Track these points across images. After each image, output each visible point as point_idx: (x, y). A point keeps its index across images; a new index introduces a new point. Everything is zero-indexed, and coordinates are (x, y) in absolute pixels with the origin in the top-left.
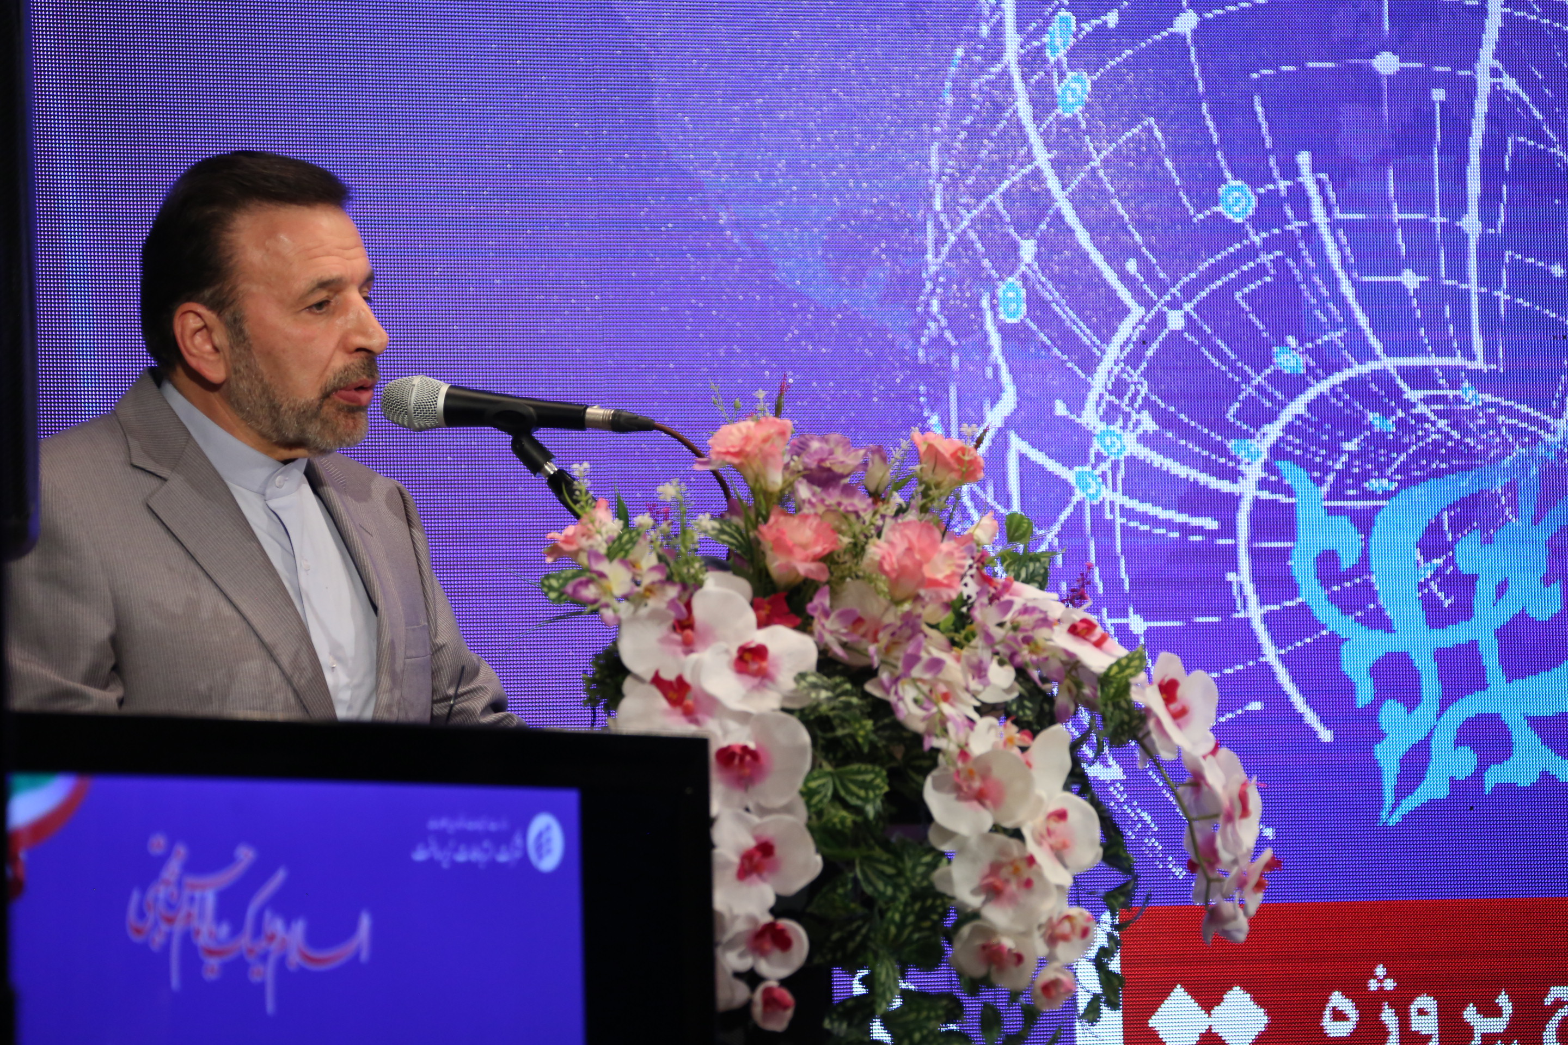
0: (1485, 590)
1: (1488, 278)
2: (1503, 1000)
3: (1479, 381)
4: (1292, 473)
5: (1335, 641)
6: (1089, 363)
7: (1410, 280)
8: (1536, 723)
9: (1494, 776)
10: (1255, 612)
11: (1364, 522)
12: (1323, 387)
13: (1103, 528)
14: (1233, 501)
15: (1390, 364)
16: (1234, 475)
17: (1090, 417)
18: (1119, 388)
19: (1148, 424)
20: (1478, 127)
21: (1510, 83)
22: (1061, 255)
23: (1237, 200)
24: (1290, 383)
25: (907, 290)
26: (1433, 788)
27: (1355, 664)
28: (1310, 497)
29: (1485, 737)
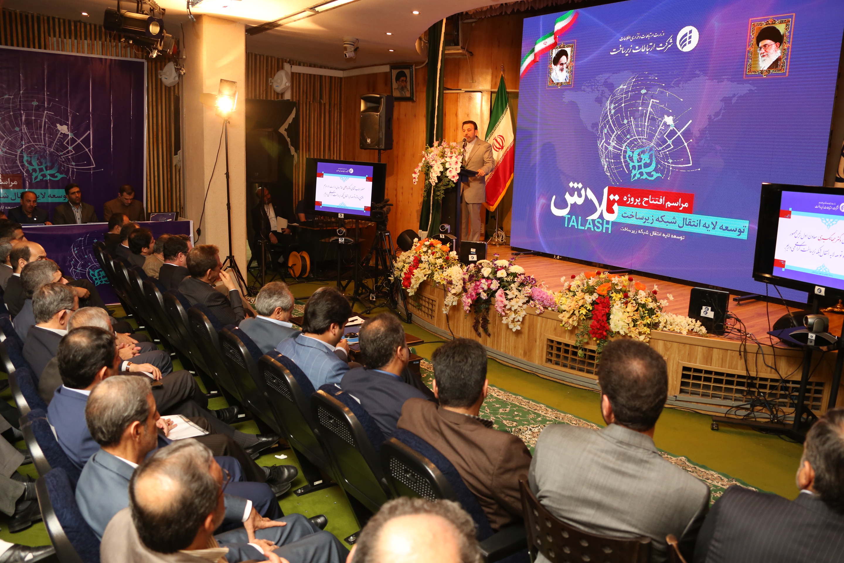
0: (643, 159)
1: (647, 129)
2: (639, 199)
3: (645, 139)
4: (627, 147)
6: (611, 136)
7: (640, 129)
9: (641, 178)
10: (622, 160)
11: (633, 152)
12: (631, 139)
13: (611, 152)
14: (622, 150)
15: (637, 137)
16: (622, 147)
17: (611, 142)
18: (614, 139)
19: (616, 142)
20: (648, 114)
21: (651, 110)
22: (610, 127)
23: (625, 121)
24: (628, 139)
25: (597, 130)
26: (636, 178)
27: (631, 166)
28: (628, 150)
29: (641, 174)
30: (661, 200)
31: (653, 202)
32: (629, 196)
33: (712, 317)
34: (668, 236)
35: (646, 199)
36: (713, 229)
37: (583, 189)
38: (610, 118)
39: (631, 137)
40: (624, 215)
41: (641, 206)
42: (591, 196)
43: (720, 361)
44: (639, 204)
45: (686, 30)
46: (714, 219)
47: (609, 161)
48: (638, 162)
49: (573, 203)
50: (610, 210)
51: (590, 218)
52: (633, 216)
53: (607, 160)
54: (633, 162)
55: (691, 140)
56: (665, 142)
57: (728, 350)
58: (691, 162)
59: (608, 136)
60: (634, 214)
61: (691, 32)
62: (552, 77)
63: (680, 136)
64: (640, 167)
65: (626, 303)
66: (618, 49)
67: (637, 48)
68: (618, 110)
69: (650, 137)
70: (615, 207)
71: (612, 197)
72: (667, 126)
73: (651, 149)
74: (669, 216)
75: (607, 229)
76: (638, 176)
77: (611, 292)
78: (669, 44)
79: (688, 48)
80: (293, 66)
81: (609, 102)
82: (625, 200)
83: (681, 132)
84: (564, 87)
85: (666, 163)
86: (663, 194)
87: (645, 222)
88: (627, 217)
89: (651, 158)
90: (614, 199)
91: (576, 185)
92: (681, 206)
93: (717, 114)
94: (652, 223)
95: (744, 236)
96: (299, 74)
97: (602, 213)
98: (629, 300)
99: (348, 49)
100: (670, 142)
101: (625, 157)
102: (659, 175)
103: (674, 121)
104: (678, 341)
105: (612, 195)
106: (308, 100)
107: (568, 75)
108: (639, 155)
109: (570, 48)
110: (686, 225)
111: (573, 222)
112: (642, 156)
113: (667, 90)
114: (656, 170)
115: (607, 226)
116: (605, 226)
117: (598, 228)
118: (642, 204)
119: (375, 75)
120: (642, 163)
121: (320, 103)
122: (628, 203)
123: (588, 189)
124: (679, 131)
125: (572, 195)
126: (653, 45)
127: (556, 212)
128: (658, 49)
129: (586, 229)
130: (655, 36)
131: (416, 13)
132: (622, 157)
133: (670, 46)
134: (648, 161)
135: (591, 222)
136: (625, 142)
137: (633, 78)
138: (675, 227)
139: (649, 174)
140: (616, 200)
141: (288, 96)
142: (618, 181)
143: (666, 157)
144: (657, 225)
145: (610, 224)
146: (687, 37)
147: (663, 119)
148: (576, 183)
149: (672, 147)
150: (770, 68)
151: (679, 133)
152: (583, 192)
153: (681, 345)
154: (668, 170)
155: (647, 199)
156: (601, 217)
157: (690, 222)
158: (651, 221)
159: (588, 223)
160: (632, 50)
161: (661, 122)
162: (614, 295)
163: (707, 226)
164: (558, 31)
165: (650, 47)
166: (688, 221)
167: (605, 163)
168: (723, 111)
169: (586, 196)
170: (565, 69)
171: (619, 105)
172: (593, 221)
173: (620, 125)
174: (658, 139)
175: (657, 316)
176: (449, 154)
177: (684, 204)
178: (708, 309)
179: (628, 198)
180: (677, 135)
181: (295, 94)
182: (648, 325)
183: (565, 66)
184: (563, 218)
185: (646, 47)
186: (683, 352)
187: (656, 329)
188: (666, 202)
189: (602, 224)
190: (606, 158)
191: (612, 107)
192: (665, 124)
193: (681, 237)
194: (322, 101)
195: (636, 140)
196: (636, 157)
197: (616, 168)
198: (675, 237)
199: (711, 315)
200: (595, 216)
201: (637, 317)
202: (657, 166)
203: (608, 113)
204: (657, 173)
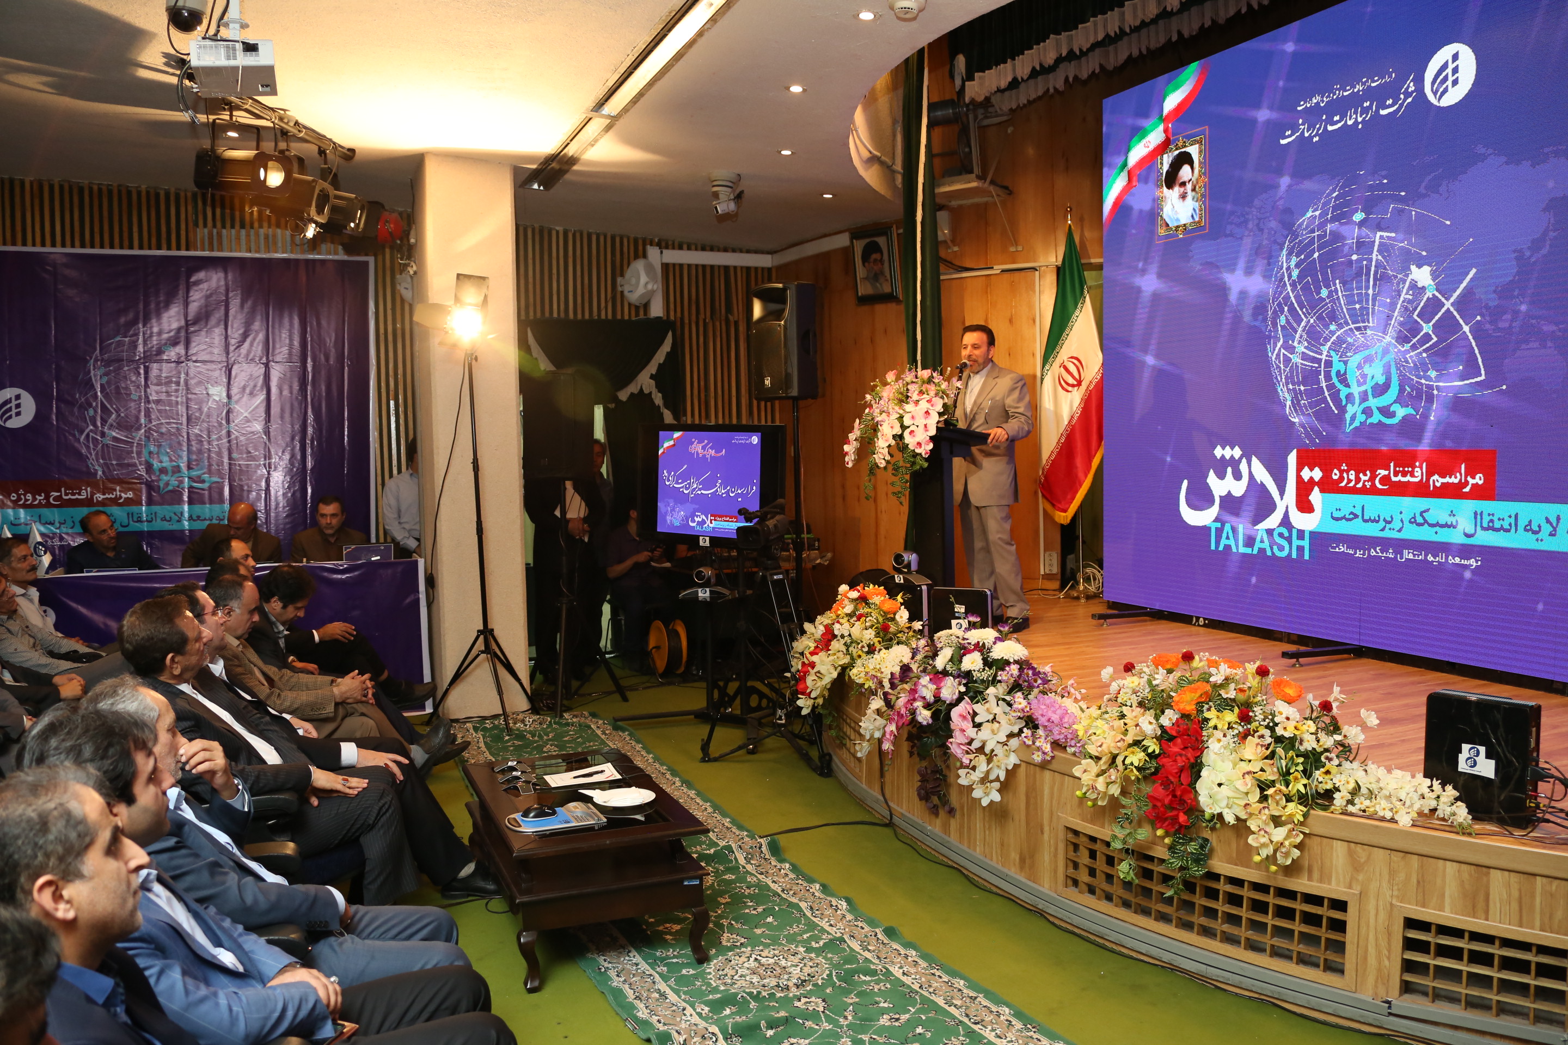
0: (1369, 377)
1: (1374, 305)
2: (1368, 473)
3: (1371, 328)
4: (1333, 353)
5: (1339, 390)
6: (1296, 332)
7: (1358, 306)
8: (1378, 408)
10: (1324, 384)
11: (1346, 363)
12: (1339, 333)
13: (1297, 366)
14: (1321, 360)
15: (1352, 326)
16: (1321, 354)
17: (1296, 344)
18: (1301, 337)
19: (1306, 344)
20: (1373, 269)
21: (1380, 257)
22: (1292, 310)
23: (1324, 293)
24: (1333, 333)
25: (1265, 320)
26: (1357, 424)
27: (1343, 396)
28: (1335, 358)
29: (1368, 412)
30: (1418, 472)
31: (1400, 478)
32: (1344, 467)
33: (1492, 776)
34: (1441, 558)
35: (1383, 472)
36: (1551, 535)
37: (1244, 460)
38: (1289, 288)
39: (1340, 327)
40: (1337, 514)
41: (1373, 491)
42: (1262, 474)
43: (1515, 905)
44: (1368, 485)
45: (1444, 55)
46: (1551, 509)
47: (1294, 390)
48: (1359, 384)
49: (1224, 494)
50: (1305, 506)
51: (1262, 527)
52: (1356, 516)
53: (1291, 386)
54: (1348, 386)
55: (1479, 318)
56: (1415, 329)
57: (1535, 875)
58: (1483, 372)
59: (1289, 332)
60: (1358, 511)
61: (1455, 57)
62: (1165, 216)
63: (1452, 309)
65: (1244, 736)
66: (1295, 129)
67: (1337, 118)
68: (1307, 269)
69: (1382, 324)
70: (1316, 496)
71: (1306, 474)
72: (1417, 290)
73: (1386, 351)
74: (1439, 509)
75: (1300, 549)
76: (1361, 418)
77: (1206, 706)
78: (1408, 95)
79: (1453, 96)
80: (665, 251)
81: (1284, 252)
82: (1335, 477)
83: (1452, 300)
84: (1192, 233)
85: (1423, 381)
86: (1422, 457)
87: (1383, 530)
88: (1344, 518)
89: (1386, 371)
90: (1312, 479)
91: (1228, 452)
92: (1467, 483)
93: (1536, 245)
94: (1400, 531)
96: (681, 265)
97: (1286, 515)
98: (1253, 726)
99: (721, 196)
100: (1427, 328)
101: (1328, 377)
102: (1410, 411)
103: (1434, 275)
104: (1383, 843)
105: (1306, 468)
106: (702, 316)
107: (1197, 205)
108: (1359, 367)
109: (1197, 146)
110: (1483, 529)
111: (1228, 538)
112: (1367, 369)
113: (1413, 205)
114: (1401, 400)
115: (1301, 543)
116: (1296, 542)
117: (1281, 548)
118: (1373, 485)
119: (826, 256)
120: (1368, 387)
121: (727, 321)
122: (1343, 484)
123: (1254, 459)
124: (1447, 299)
125: (1221, 476)
126: (1370, 107)
127: (1193, 517)
128: (1383, 112)
129: (1255, 552)
130: (1373, 85)
131: (796, 89)
132: (1322, 377)
133: (1410, 100)
134: (1382, 380)
135: (1266, 537)
136: (1326, 340)
137: (1334, 190)
138: (1456, 537)
139: (1385, 411)
140: (1317, 479)
141: (657, 310)
142: (1318, 434)
143: (1421, 367)
144: (1412, 533)
145: (1307, 536)
146: (1450, 68)
147: (1407, 276)
148: (1228, 448)
149: (1435, 339)
151: (1448, 305)
152: (1243, 466)
153: (1396, 857)
154: (1430, 396)
155: (1386, 473)
156: (1286, 522)
157: (1492, 521)
159: (1258, 539)
160: (1325, 127)
161: (1404, 281)
162: (1212, 714)
163: (1536, 528)
164: (1170, 113)
165: (1365, 111)
166: (1486, 519)
167: (1287, 395)
168: (1551, 235)
169: (1251, 476)
170: (1190, 194)
171: (1307, 257)
172: (1270, 532)
173: (1313, 304)
174: (1401, 324)
175: (1328, 772)
176: (915, 397)
177: (1473, 478)
178: (1478, 754)
179: (1341, 472)
180: (1443, 310)
181: (672, 306)
182: (1303, 799)
183: (1189, 186)
184: (1206, 529)
185: (1356, 113)
186: (1402, 876)
187: (1325, 808)
188: (1429, 474)
189: (1289, 539)
190: (1287, 384)
191: (1293, 264)
192: (1414, 286)
193: (1472, 562)
194: (731, 317)
195: (1350, 333)
196: (1352, 374)
197: (1312, 405)
198: (1457, 560)
199: (1486, 768)
200: (1273, 521)
201: (1270, 775)
202: (1402, 390)
203: (1286, 279)
204: (1405, 405)
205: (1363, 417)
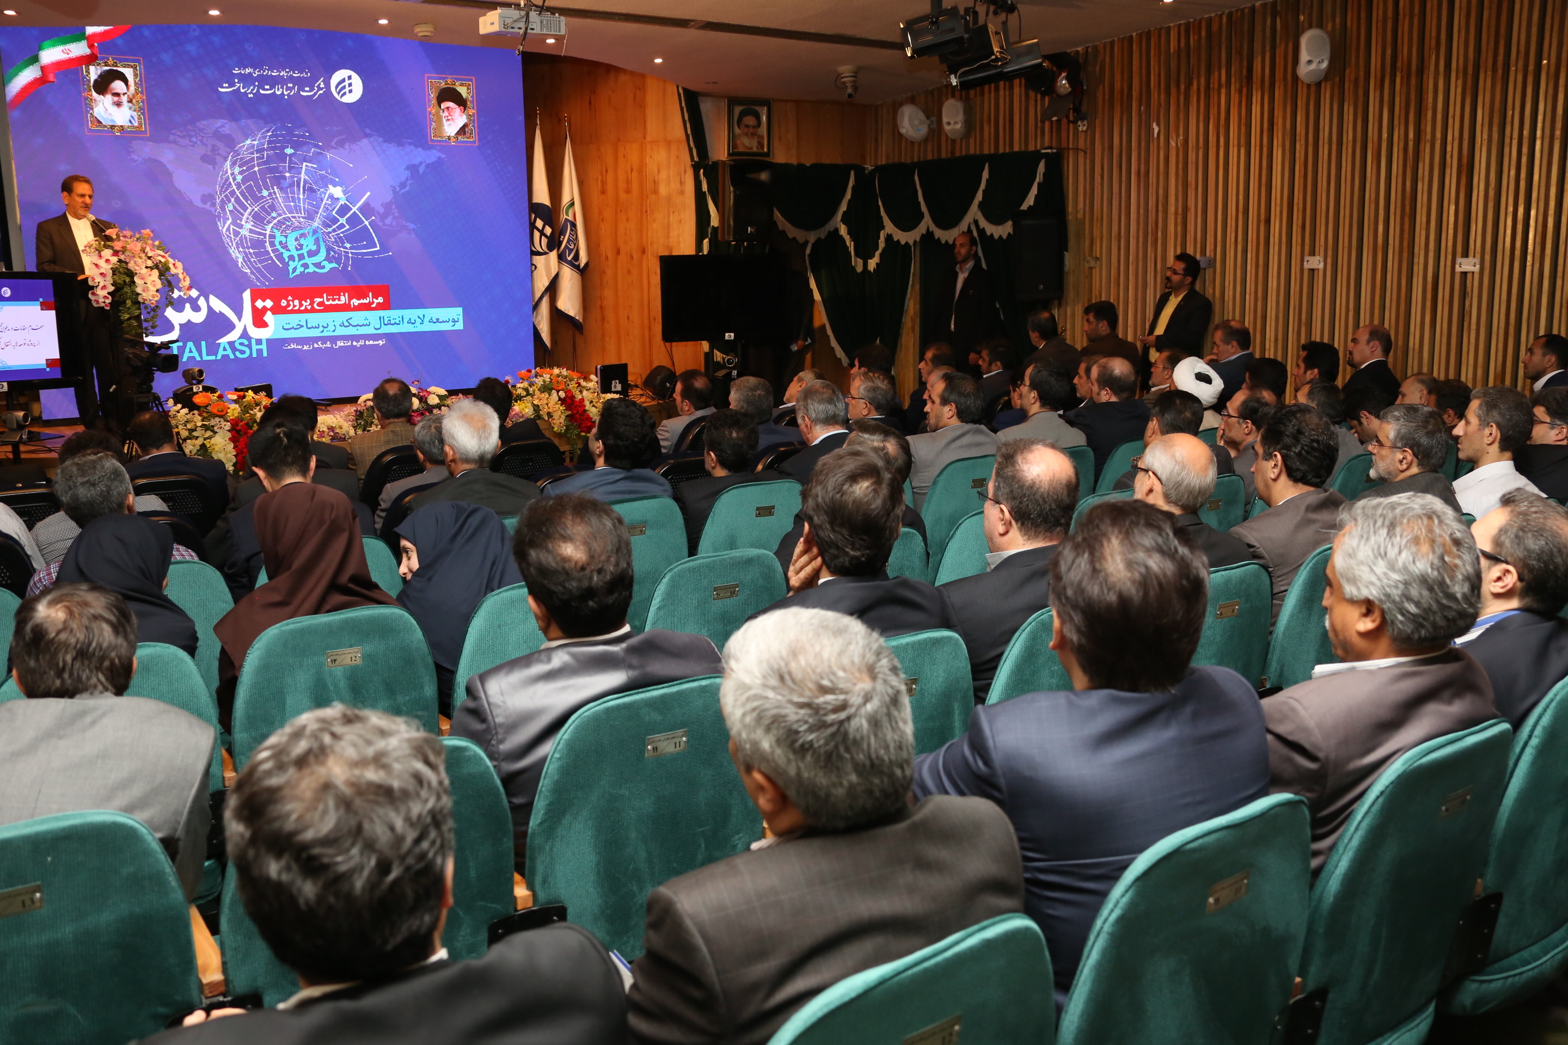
0: (304, 245)
1: (304, 203)
2: (308, 301)
3: (303, 218)
6: (243, 215)
7: (292, 204)
9: (307, 271)
10: (269, 249)
11: (286, 237)
12: (278, 219)
13: (246, 238)
14: (266, 234)
15: (289, 215)
16: (265, 230)
17: (243, 223)
18: (247, 218)
19: (252, 224)
20: (302, 183)
21: (306, 177)
22: (237, 200)
23: (265, 193)
24: (274, 218)
25: (214, 205)
26: (298, 272)
27: (285, 256)
28: (277, 233)
29: (306, 266)
30: (342, 298)
31: (331, 302)
32: (290, 298)
34: (362, 343)
35: (318, 300)
36: (421, 324)
37: (202, 299)
38: (235, 187)
39: (279, 215)
40: (286, 327)
41: (313, 310)
42: (218, 305)
44: (309, 307)
45: (342, 73)
46: (420, 312)
47: (245, 252)
48: (297, 249)
49: (183, 322)
50: (259, 322)
51: (224, 341)
52: (302, 326)
53: (241, 249)
54: (289, 250)
55: (372, 218)
56: (335, 221)
58: (378, 245)
59: (237, 216)
60: (303, 323)
61: (350, 78)
62: (95, 114)
63: (357, 212)
64: (301, 257)
66: (232, 84)
67: (267, 87)
68: (249, 177)
69: (310, 216)
70: (269, 317)
71: (259, 304)
72: (334, 199)
73: (315, 232)
74: (358, 317)
75: (260, 352)
76: (300, 270)
78: (319, 88)
79: (349, 99)
81: (228, 163)
82: (283, 305)
83: (357, 207)
85: (342, 249)
86: (344, 290)
87: (322, 332)
88: (292, 328)
89: (317, 242)
90: (264, 307)
91: (184, 294)
92: (373, 302)
93: (402, 185)
94: (334, 331)
95: (460, 326)
97: (245, 330)
100: (343, 221)
101: (272, 244)
102: (334, 265)
103: (345, 192)
105: (259, 301)
107: (134, 114)
108: (296, 239)
110: (385, 325)
111: (191, 351)
112: (302, 241)
113: (328, 152)
114: (328, 259)
115: (259, 347)
116: (255, 347)
117: (243, 352)
118: (313, 307)
120: (304, 251)
122: (290, 308)
123: (212, 297)
124: (354, 206)
125: (179, 310)
126: (293, 88)
128: (302, 94)
129: (219, 358)
130: (295, 75)
132: (267, 244)
133: (320, 91)
134: (314, 248)
135: (228, 347)
136: (269, 222)
137: (268, 131)
138: (369, 331)
139: (318, 265)
140: (268, 307)
142: (269, 280)
143: (340, 241)
144: (341, 331)
145: (264, 343)
146: (347, 83)
147: (327, 190)
149: (348, 227)
150: (458, 133)
151: (354, 209)
152: (202, 302)
154: (347, 257)
155: (321, 300)
156: (245, 335)
157: (390, 320)
158: (331, 328)
159: (221, 349)
160: (258, 91)
161: (325, 194)
163: (413, 321)
164: (94, 37)
165: (288, 89)
166: (386, 320)
167: (238, 255)
168: (410, 182)
169: (210, 308)
170: (126, 105)
171: (249, 169)
172: (231, 344)
173: (256, 199)
174: (324, 217)
177: (377, 299)
179: (288, 301)
180: (352, 212)
183: (124, 98)
185: (282, 88)
188: (350, 299)
189: (249, 346)
190: (238, 248)
191: (236, 172)
192: (331, 197)
193: (380, 342)
195: (288, 219)
196: (292, 244)
197: (260, 262)
198: (371, 342)
200: (234, 336)
202: (328, 253)
203: (231, 180)
204: (330, 262)
205: (302, 269)
